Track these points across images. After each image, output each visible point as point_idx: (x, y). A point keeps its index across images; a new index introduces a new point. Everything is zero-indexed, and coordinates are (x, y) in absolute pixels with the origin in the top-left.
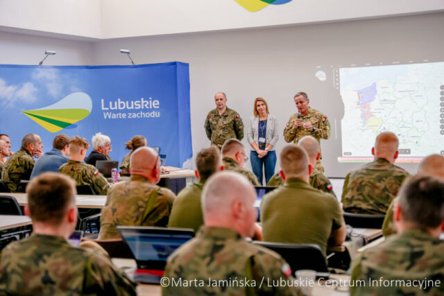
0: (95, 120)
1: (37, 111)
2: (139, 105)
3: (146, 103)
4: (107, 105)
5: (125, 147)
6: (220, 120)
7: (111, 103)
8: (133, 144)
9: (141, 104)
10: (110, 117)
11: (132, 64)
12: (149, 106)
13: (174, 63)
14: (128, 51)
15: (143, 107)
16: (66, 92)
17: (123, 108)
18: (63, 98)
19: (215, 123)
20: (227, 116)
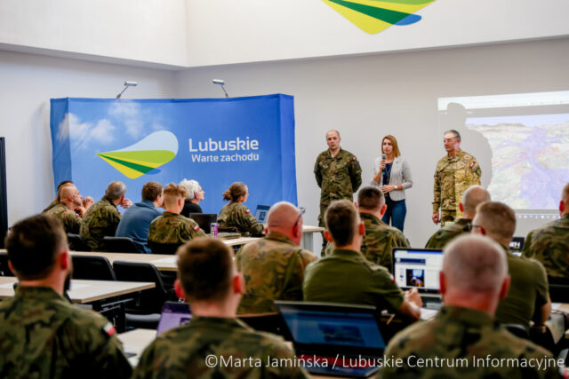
0: (182, 164)
1: (116, 153)
2: (234, 146)
3: (242, 144)
4: (196, 146)
5: (223, 197)
6: (333, 163)
7: (200, 143)
8: (232, 194)
9: (236, 144)
10: (199, 160)
11: (225, 97)
12: (245, 146)
13: (277, 96)
14: (222, 81)
15: (238, 149)
16: (148, 130)
17: (216, 149)
18: (144, 137)
19: (327, 167)
20: (341, 158)
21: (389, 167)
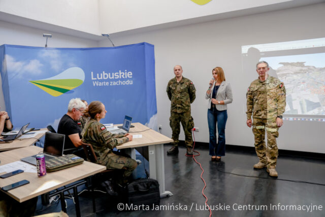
0: (85, 88)
1: (43, 81)
2: (118, 76)
3: (122, 74)
4: (95, 77)
6: (178, 86)
7: (98, 75)
8: (89, 111)
9: (119, 75)
10: (97, 85)
11: (112, 46)
12: (125, 76)
13: (143, 44)
15: (120, 77)
16: (65, 67)
17: (107, 78)
18: (63, 71)
19: (175, 88)
20: (183, 83)
21: (216, 88)
